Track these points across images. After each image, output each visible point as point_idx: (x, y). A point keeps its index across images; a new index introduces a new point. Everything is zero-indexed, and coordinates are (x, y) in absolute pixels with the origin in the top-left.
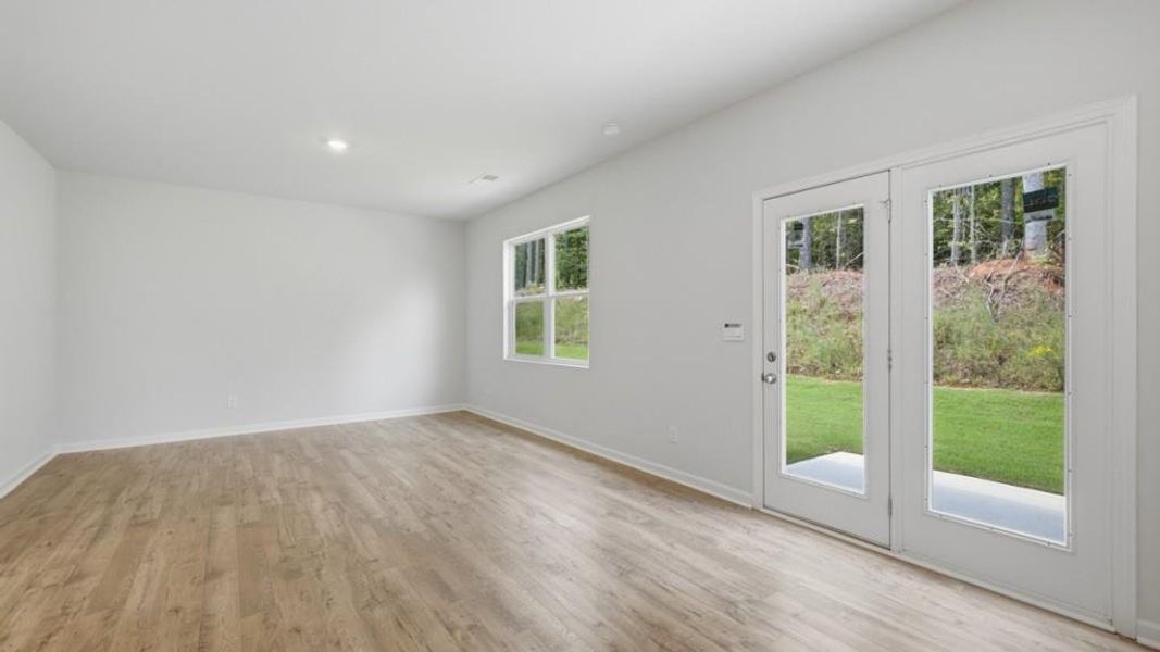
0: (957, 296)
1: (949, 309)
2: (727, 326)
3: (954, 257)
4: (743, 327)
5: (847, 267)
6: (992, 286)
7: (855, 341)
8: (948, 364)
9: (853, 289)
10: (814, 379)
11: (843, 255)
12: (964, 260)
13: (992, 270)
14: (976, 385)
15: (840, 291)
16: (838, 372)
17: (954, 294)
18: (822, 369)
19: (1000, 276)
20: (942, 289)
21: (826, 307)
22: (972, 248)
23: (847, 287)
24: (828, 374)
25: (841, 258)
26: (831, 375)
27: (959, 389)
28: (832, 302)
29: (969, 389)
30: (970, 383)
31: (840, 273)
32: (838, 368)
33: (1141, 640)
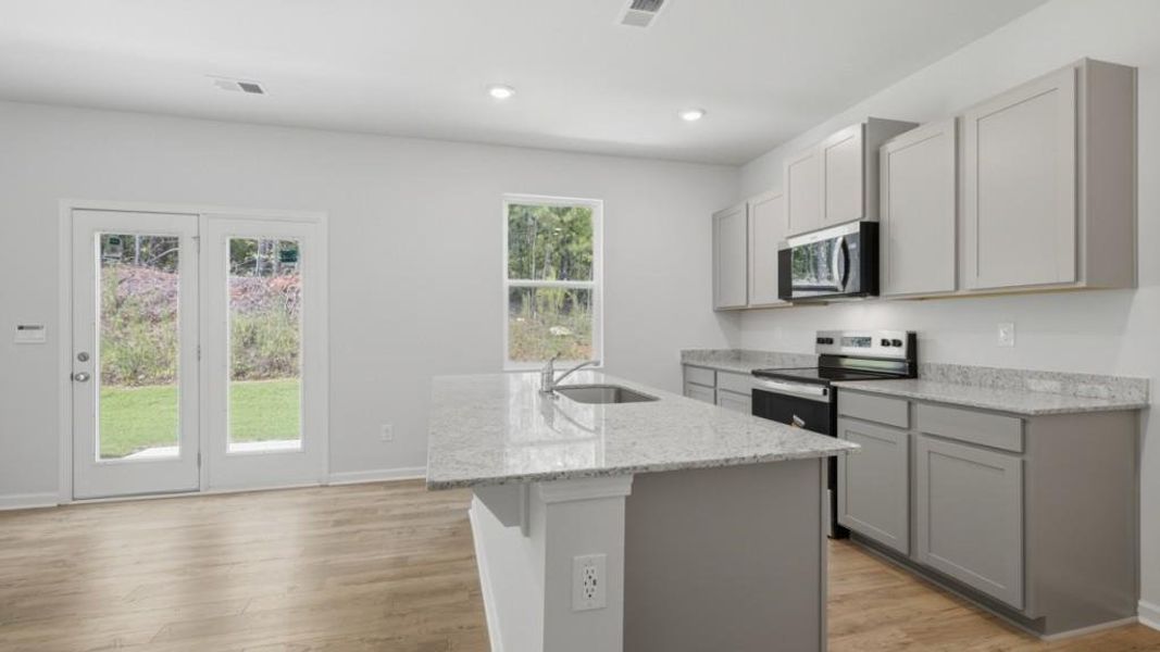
0: (260, 303)
1: (253, 314)
2: (21, 328)
3: (259, 267)
4: (44, 330)
5: (150, 265)
6: (287, 296)
7: (161, 345)
8: (253, 361)
9: (157, 289)
10: (111, 387)
11: (144, 250)
12: (267, 270)
13: (287, 282)
14: (274, 377)
15: (141, 290)
16: (141, 377)
17: (258, 301)
18: (120, 376)
19: (293, 288)
20: (248, 295)
21: (124, 308)
22: (273, 262)
23: (151, 287)
24: (128, 381)
25: (141, 253)
26: (133, 382)
27: (261, 382)
28: (132, 302)
29: (269, 381)
30: (269, 376)
31: (140, 272)
32: (141, 373)
33: (331, 484)
